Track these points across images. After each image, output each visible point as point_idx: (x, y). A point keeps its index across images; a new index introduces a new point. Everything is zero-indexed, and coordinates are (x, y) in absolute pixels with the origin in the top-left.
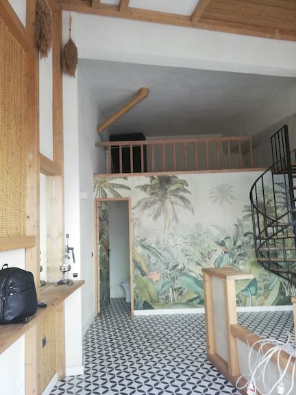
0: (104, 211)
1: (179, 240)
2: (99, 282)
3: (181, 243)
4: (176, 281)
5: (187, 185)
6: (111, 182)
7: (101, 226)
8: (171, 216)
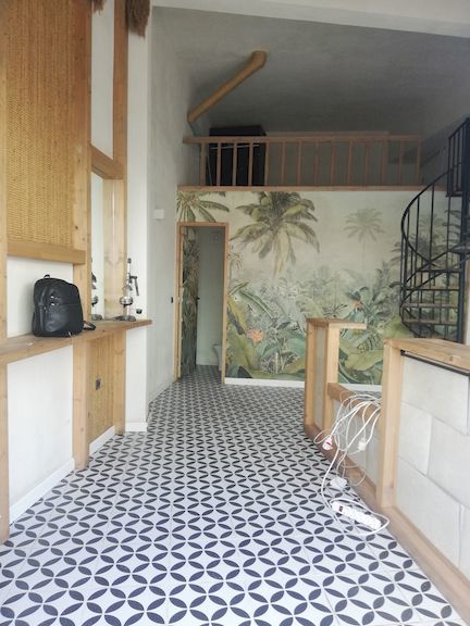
0: (192, 242)
1: (294, 289)
2: (180, 338)
3: (296, 292)
4: (285, 344)
5: (313, 208)
6: (202, 198)
7: (186, 262)
8: (285, 253)
